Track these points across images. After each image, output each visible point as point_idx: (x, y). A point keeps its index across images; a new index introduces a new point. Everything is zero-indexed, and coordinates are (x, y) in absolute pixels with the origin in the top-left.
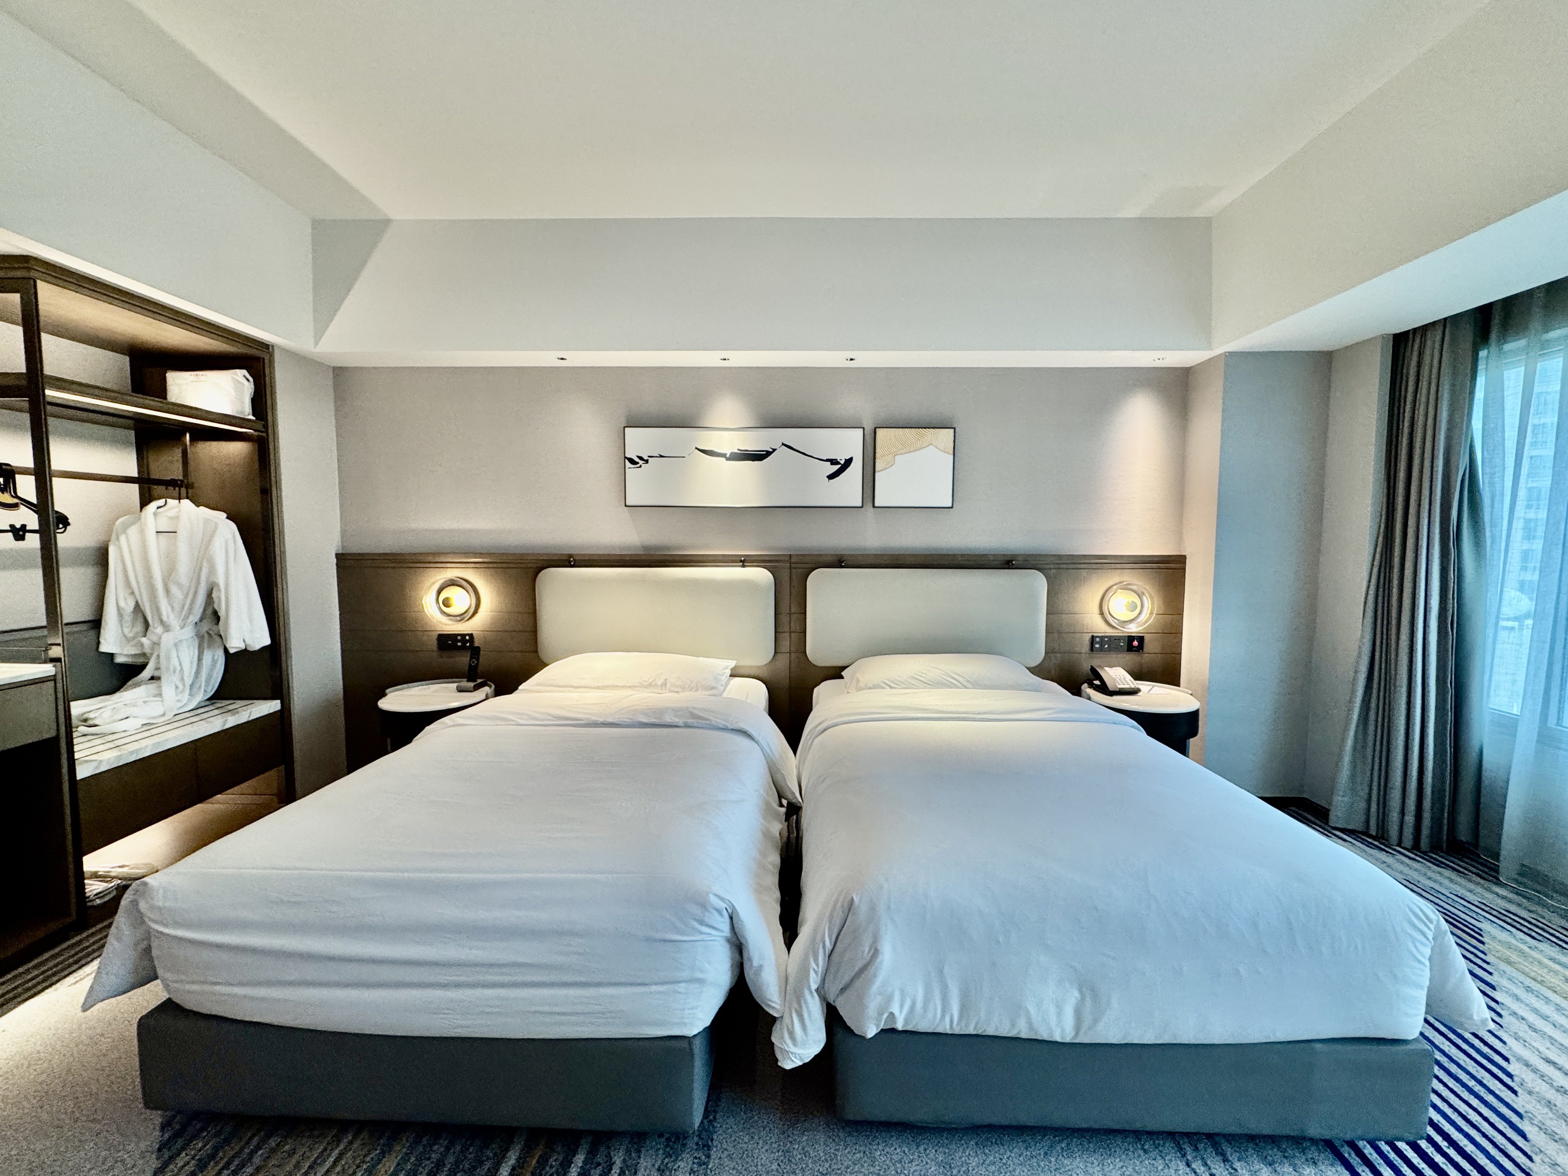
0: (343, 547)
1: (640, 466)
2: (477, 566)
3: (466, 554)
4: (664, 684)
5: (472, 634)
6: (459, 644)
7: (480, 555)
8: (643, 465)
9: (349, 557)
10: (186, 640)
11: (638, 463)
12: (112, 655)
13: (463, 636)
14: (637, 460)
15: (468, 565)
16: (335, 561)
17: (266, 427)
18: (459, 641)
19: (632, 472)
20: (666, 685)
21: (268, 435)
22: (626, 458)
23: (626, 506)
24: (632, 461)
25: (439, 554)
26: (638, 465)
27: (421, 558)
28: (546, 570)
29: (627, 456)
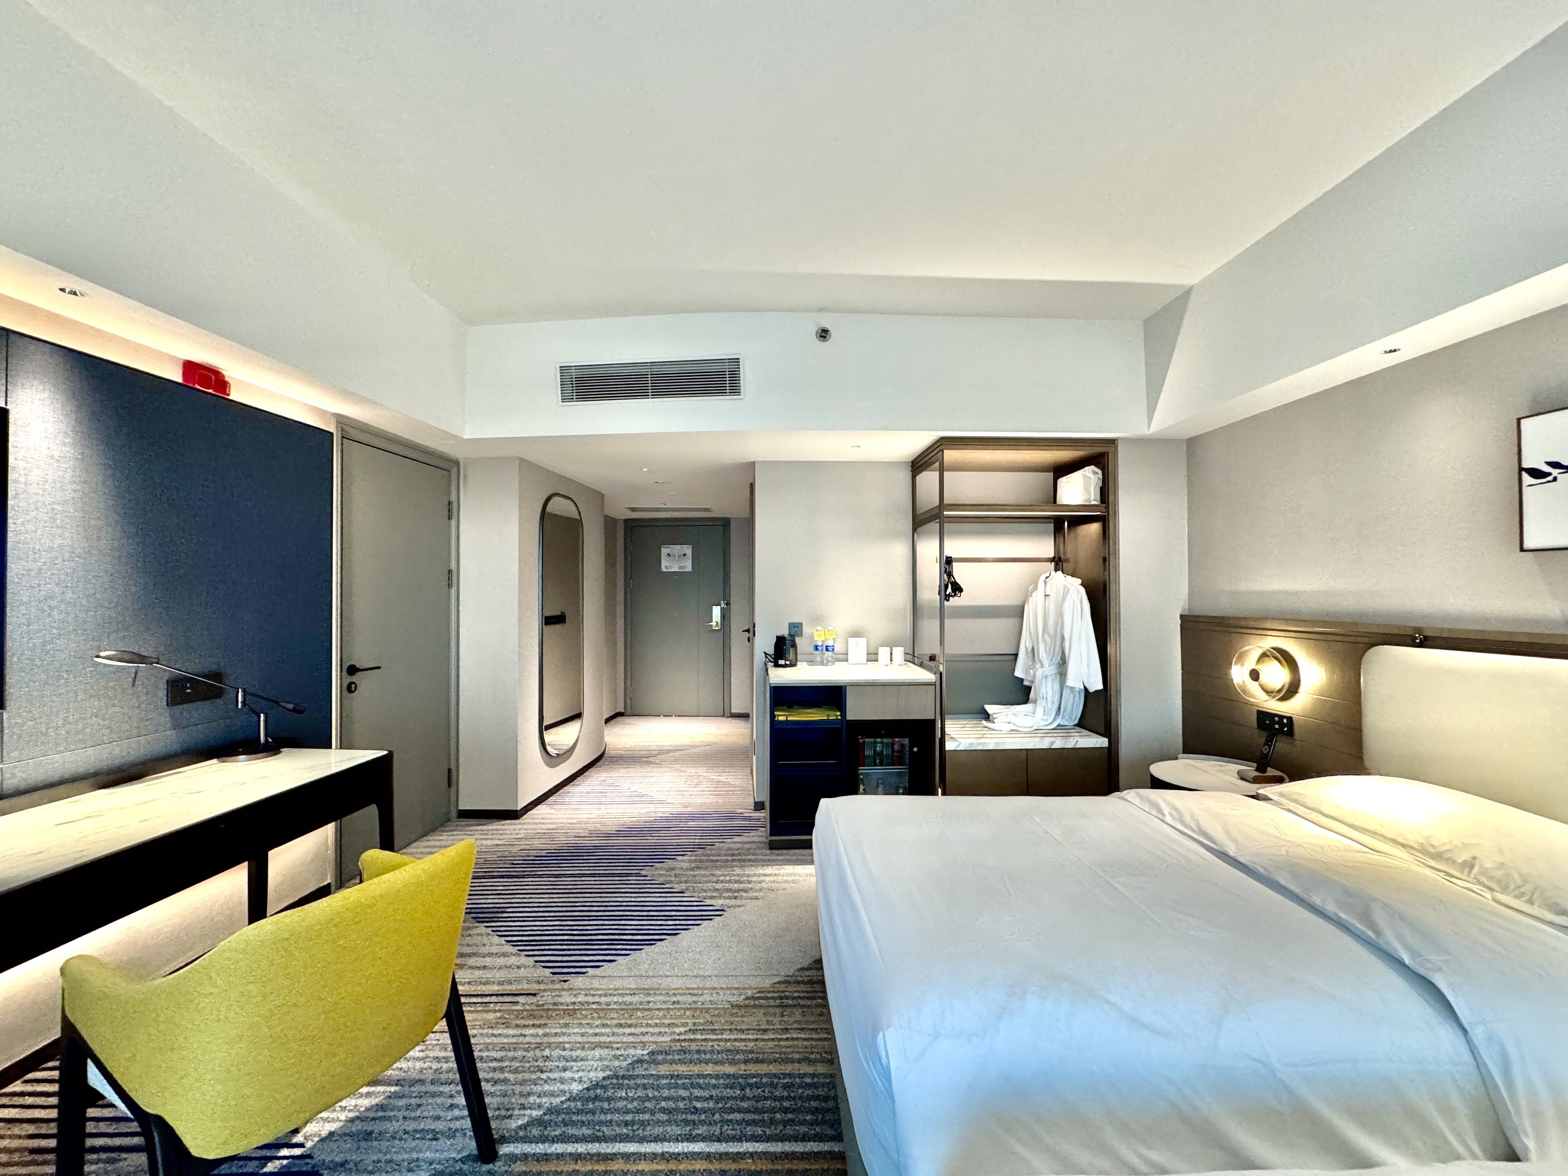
0: (1189, 610)
1: (1555, 479)
2: (1301, 636)
3: (1287, 620)
4: (1469, 865)
5: (1291, 718)
6: (1277, 726)
7: (1305, 622)
8: (1559, 476)
9: (1190, 619)
10: (1051, 675)
11: (1550, 474)
12: (1022, 680)
13: (1281, 717)
14: (1547, 469)
15: (1288, 634)
16: (1180, 622)
17: (1107, 508)
18: (1277, 723)
19: (1533, 491)
20: (1472, 867)
21: (1108, 514)
22: (1521, 469)
23: (1522, 550)
24: (1536, 473)
25: (1265, 619)
26: (1550, 478)
27: (1244, 623)
28: (1376, 647)
29: (1526, 464)
